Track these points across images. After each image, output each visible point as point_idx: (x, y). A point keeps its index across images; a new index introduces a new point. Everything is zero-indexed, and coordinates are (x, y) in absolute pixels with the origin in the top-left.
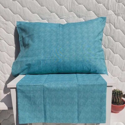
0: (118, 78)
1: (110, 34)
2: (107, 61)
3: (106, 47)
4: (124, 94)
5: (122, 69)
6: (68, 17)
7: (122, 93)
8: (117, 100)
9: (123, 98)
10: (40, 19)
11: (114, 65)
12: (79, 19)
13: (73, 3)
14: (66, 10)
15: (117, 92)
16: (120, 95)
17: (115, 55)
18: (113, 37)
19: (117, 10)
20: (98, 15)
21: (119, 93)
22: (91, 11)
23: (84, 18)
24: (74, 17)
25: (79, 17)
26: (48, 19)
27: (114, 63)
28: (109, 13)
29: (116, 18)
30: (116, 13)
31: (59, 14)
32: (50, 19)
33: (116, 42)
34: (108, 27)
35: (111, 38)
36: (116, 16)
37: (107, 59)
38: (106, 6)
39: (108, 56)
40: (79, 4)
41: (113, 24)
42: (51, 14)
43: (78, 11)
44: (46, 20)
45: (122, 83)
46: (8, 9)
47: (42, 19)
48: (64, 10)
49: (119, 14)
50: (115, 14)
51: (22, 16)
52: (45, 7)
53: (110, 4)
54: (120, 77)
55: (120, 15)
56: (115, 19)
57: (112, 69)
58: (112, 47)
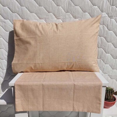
0: (109, 75)
1: (103, 35)
2: (99, 59)
3: (99, 47)
4: (115, 91)
5: (113, 67)
6: (65, 18)
7: (113, 91)
8: (109, 97)
9: (114, 95)
10: (38, 18)
11: (106, 64)
12: (75, 19)
13: (69, 4)
14: (63, 10)
15: (109, 90)
16: (112, 92)
17: (107, 54)
18: (105, 38)
19: (111, 13)
20: (93, 16)
21: (111, 91)
22: (87, 13)
23: (79, 19)
24: (70, 17)
25: (75, 18)
26: (45, 19)
27: (105, 62)
28: (103, 16)
29: (110, 20)
31: (56, 14)
32: (47, 19)
33: (108, 42)
34: (102, 28)
36: (109, 18)
37: (99, 58)
38: (100, 8)
39: (100, 56)
40: (75, 6)
41: (107, 25)
42: (49, 14)
43: (74, 12)
44: (43, 20)
46: (6, 7)
47: (40, 18)
48: (61, 11)
49: (112, 16)
50: (109, 16)
51: (20, 15)
52: (42, 7)
53: (104, 7)
54: (111, 74)
55: (114, 17)
57: (103, 67)
58: (104, 47)
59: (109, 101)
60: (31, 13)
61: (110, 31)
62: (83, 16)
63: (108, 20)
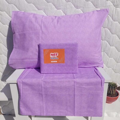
0: (113, 69)
1: (107, 26)
2: (103, 53)
3: (103, 39)
4: (118, 86)
5: (117, 60)
6: (66, 8)
8: (112, 92)
9: (117, 90)
10: (36, 9)
11: (109, 57)
12: (77, 10)
15: (111, 85)
17: (111, 47)
18: (110, 30)
19: (117, 1)
20: (97, 5)
21: (114, 85)
22: (90, 2)
23: (81, 9)
24: (71, 7)
25: (77, 7)
26: (44, 10)
27: (109, 55)
29: (115, 9)
30: (115, 4)
31: (56, 4)
32: (46, 9)
33: (113, 34)
34: (106, 19)
35: (108, 30)
36: (115, 7)
37: (103, 51)
39: (104, 49)
41: (111, 16)
42: (48, 4)
43: (75, 1)
44: (42, 11)
45: (116, 74)
47: (39, 9)
49: (118, 5)
54: (115, 68)
56: (113, 10)
57: (107, 61)
58: (109, 39)
59: (112, 97)
60: (29, 3)
61: (115, 22)
62: (85, 6)
63: (113, 9)
